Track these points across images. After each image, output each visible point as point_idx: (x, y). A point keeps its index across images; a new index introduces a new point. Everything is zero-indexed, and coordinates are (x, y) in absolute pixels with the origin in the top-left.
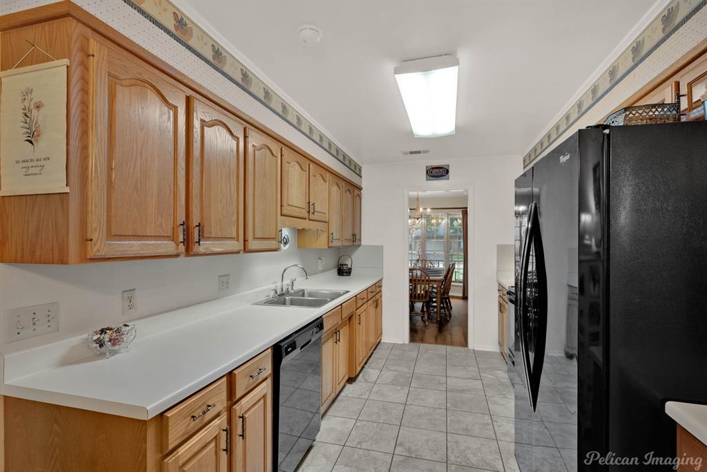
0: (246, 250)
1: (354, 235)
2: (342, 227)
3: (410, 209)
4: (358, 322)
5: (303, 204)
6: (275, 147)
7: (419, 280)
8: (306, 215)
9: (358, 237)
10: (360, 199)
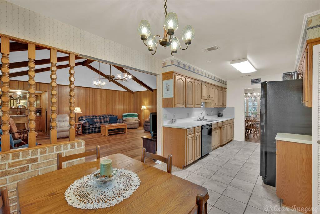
0: (194, 107)
1: (223, 104)
2: (219, 101)
3: (245, 94)
4: (223, 129)
5: (207, 96)
6: (200, 83)
7: (249, 121)
8: (207, 98)
9: (225, 105)
10: (226, 92)
